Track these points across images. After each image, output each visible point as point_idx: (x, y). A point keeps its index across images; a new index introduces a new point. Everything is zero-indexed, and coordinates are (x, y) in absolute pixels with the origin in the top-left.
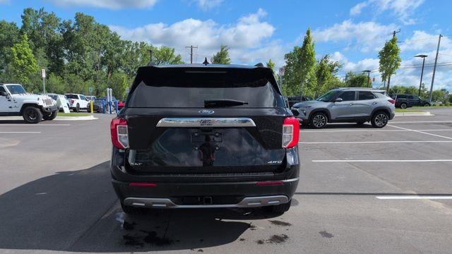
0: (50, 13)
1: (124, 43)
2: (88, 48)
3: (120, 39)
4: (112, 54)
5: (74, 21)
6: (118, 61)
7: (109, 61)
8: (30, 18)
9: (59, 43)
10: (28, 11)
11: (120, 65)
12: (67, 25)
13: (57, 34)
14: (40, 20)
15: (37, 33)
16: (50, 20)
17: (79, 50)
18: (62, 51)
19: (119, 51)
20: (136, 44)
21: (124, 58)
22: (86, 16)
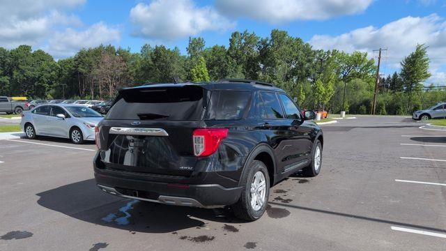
0: (251, 33)
1: (315, 52)
2: (279, 61)
3: (312, 49)
4: (303, 64)
5: (270, 38)
6: (307, 71)
7: (299, 71)
8: (237, 40)
9: (256, 60)
10: (235, 35)
11: (308, 75)
12: (264, 43)
13: (255, 50)
14: (243, 41)
15: (240, 52)
16: (250, 40)
17: (272, 64)
18: (258, 66)
19: (309, 61)
20: (328, 52)
21: (313, 67)
22: (281, 32)
